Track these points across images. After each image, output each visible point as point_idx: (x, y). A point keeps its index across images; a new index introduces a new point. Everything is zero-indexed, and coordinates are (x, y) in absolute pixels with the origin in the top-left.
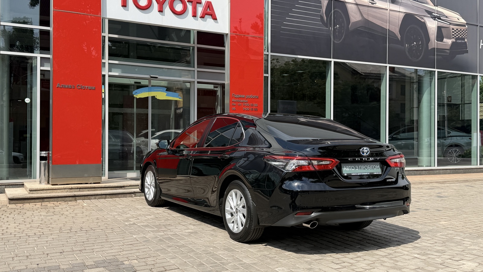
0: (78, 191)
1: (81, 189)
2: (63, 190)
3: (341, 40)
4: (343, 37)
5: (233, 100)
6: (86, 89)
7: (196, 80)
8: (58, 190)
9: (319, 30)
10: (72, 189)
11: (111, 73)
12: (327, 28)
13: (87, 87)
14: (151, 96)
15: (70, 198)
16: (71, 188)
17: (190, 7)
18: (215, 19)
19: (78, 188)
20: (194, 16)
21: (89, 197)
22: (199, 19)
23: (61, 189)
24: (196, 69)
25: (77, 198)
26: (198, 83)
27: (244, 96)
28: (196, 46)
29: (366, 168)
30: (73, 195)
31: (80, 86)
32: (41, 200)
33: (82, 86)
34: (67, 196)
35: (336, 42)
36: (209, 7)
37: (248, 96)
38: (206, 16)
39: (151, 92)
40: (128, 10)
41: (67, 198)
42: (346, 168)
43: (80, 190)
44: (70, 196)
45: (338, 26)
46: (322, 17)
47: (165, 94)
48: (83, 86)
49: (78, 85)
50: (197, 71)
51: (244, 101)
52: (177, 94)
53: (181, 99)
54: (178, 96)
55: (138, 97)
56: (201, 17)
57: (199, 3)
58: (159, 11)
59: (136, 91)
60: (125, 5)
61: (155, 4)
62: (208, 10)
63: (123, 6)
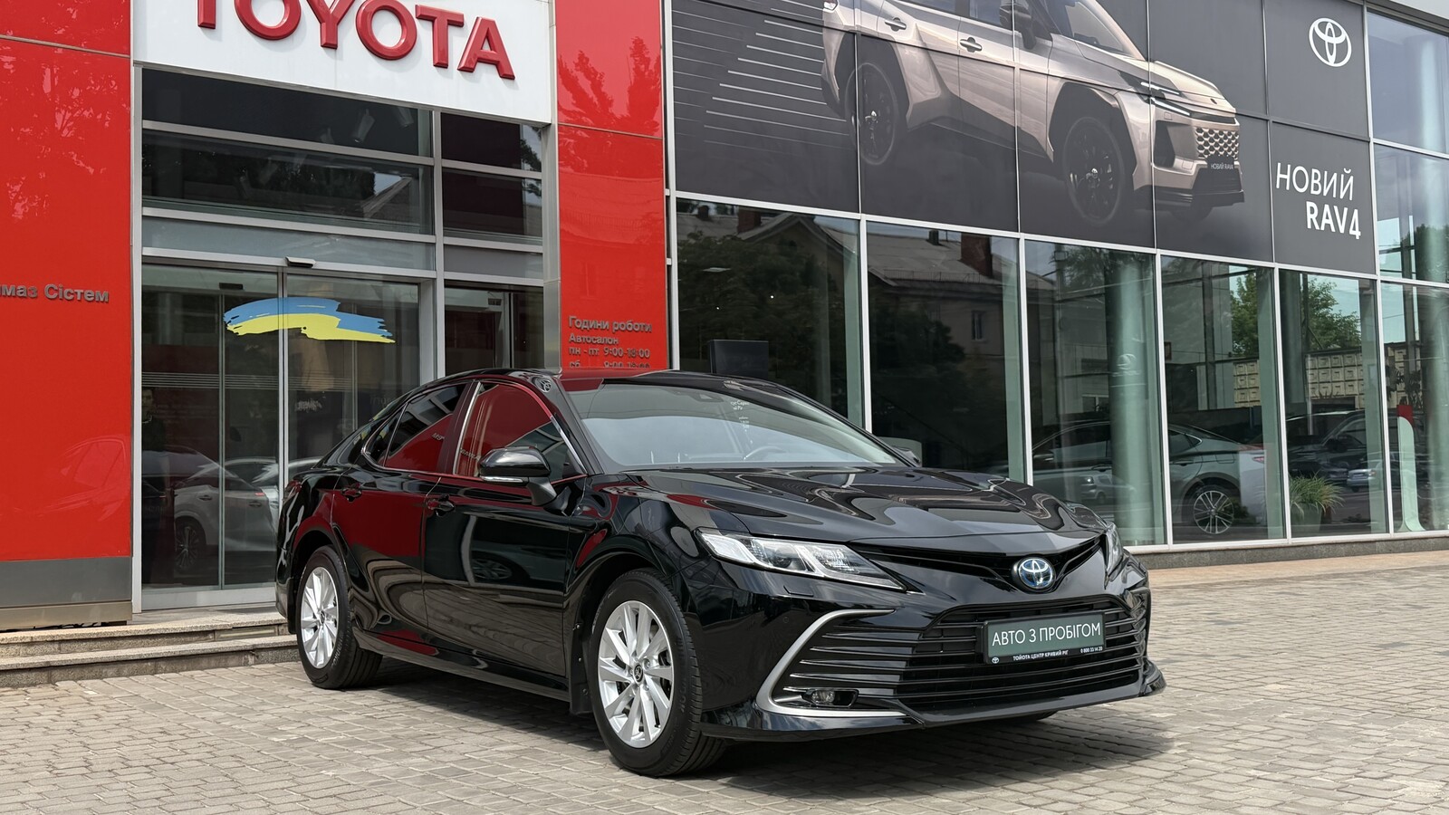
0: (53, 653)
1: (63, 645)
2: (3, 649)
3: (886, 156)
4: (890, 149)
5: (572, 337)
6: (79, 298)
7: (441, 275)
9: (820, 123)
10: (32, 643)
11: (149, 252)
12: (843, 118)
13: (79, 291)
15: (33, 675)
16: (28, 640)
18: (507, 76)
19: (53, 641)
20: (441, 63)
21: (96, 669)
22: (456, 73)
24: (440, 239)
25: (56, 673)
26: (449, 284)
27: (607, 323)
28: (439, 163)
30: (43, 665)
31: (57, 291)
33: (63, 289)
34: (21, 667)
35: (870, 162)
36: (487, 37)
37: (618, 325)
38: (481, 68)
40: (220, 39)
43: (60, 649)
44: (31, 666)
45: (873, 113)
46: (826, 85)
48: (67, 290)
49: (48, 286)
50: (444, 245)
51: (607, 340)
52: (376, 322)
53: (388, 337)
54: (381, 328)
55: (242, 332)
56: (462, 70)
57: (457, 22)
58: (325, 46)
59: (234, 312)
60: (210, 22)
61: (311, 24)
62: (486, 48)
63: (204, 25)
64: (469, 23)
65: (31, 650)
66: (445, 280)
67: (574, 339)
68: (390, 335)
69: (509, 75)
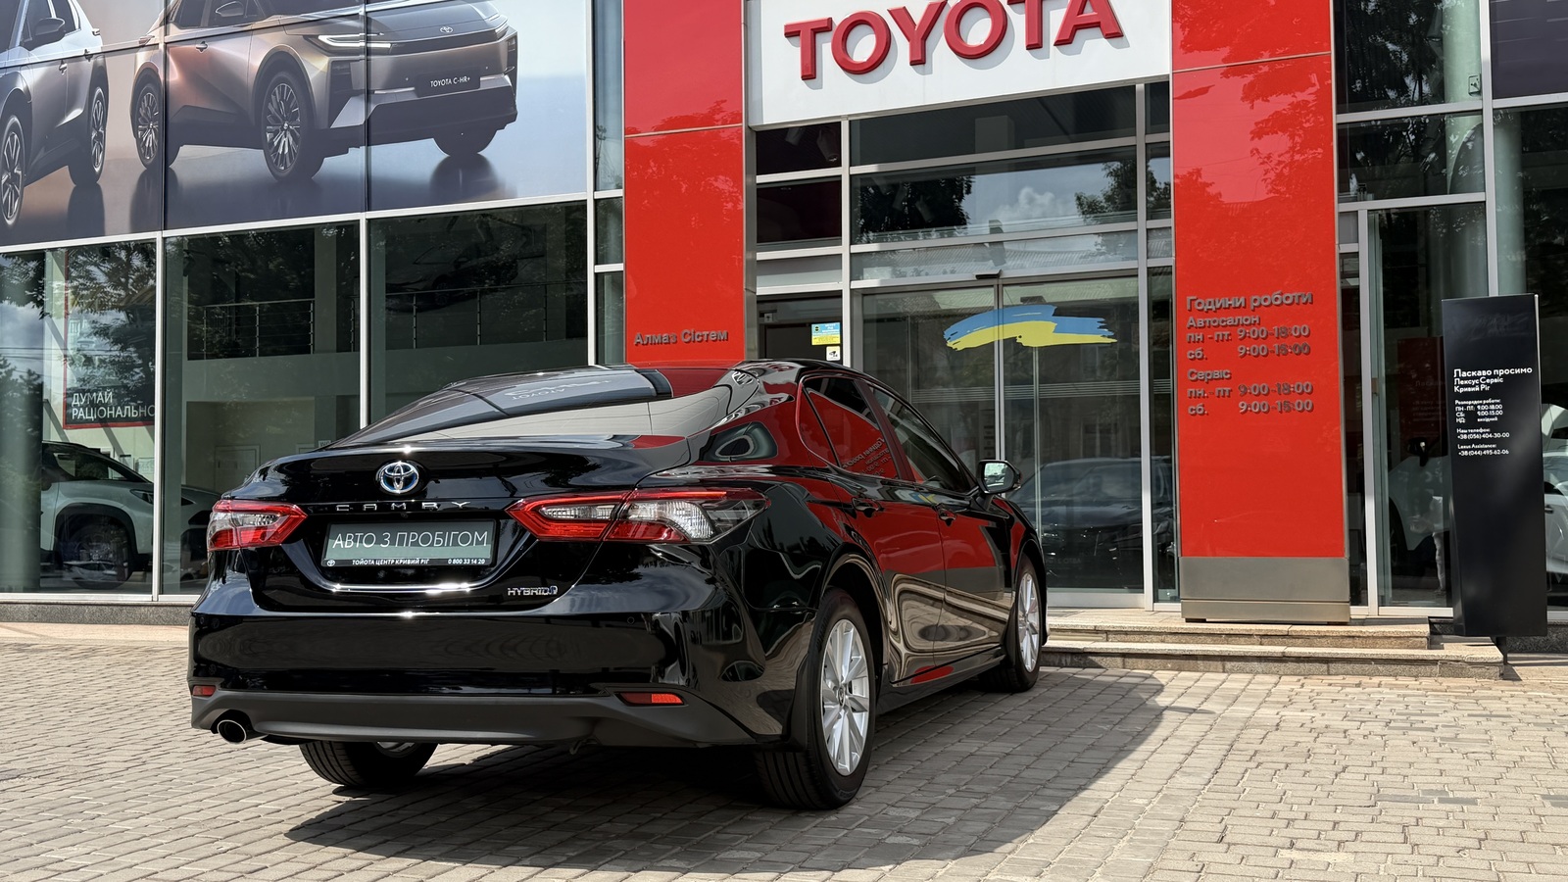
5: (1191, 322)
7: (1142, 264)
11: (858, 284)
13: (705, 333)
14: (1001, 338)
17: (1017, 19)
18: (1111, 34)
20: (1035, 44)
22: (1053, 50)
24: (1142, 223)
26: (1149, 272)
28: (1142, 140)
29: (425, 540)
38: (1080, 34)
39: (1003, 326)
40: (822, 87)
42: (344, 540)
47: (1052, 325)
48: (697, 334)
50: (1148, 230)
51: (1242, 321)
52: (1095, 322)
53: (1109, 337)
54: (1101, 327)
55: (960, 347)
56: (1055, 45)
58: (914, 63)
59: (953, 328)
60: (810, 73)
61: (902, 46)
62: (1089, 11)
63: (804, 78)
66: (1148, 268)
67: (1193, 324)
68: (1111, 334)
69: (1114, 34)
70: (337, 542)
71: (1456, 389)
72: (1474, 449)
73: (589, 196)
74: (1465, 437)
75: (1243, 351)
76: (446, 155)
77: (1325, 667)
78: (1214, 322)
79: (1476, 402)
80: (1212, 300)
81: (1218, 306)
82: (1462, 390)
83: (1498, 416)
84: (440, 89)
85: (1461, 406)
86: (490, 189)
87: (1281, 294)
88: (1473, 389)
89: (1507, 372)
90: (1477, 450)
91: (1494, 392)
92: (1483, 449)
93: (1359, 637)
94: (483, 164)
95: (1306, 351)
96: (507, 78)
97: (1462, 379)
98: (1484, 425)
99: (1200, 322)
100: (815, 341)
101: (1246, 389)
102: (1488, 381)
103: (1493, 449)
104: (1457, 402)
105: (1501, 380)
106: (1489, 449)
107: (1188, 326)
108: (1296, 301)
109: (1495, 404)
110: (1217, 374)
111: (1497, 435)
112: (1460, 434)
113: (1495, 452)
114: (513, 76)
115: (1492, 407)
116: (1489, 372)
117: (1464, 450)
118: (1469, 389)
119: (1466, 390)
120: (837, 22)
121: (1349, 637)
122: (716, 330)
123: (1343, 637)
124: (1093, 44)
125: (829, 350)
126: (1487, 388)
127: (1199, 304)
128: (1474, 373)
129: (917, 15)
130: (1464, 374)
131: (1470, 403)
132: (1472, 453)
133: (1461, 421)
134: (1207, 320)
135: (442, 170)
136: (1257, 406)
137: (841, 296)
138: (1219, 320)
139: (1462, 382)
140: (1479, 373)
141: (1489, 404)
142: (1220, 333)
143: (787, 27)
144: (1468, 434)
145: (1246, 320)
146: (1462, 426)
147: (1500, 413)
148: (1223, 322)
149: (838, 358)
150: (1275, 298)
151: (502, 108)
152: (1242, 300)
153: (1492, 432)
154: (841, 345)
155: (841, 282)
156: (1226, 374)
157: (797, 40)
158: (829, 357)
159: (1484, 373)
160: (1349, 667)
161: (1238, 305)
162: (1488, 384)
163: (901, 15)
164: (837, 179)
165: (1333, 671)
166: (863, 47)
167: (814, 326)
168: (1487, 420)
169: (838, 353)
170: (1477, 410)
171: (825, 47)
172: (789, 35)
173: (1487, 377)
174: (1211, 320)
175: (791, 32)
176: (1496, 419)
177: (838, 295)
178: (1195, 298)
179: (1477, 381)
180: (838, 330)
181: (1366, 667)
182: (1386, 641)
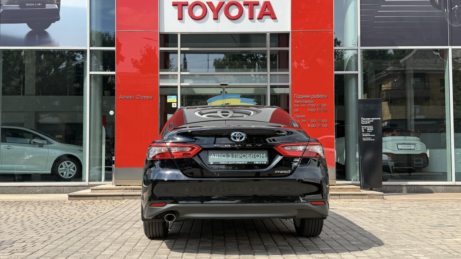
1: (134, 190)
2: (119, 190)
5: (295, 101)
7: (269, 84)
8: (115, 190)
9: (429, 14)
10: (126, 189)
11: (182, 84)
12: (441, 10)
13: (145, 97)
14: (225, 103)
15: (119, 197)
17: (246, 10)
19: (132, 189)
20: (251, 18)
22: (257, 20)
23: (117, 189)
24: (269, 73)
28: (269, 49)
29: (244, 156)
32: (95, 198)
34: (116, 195)
36: (267, 7)
37: (314, 96)
38: (264, 17)
39: (224, 100)
40: (184, 22)
41: (116, 197)
42: (215, 156)
43: (133, 191)
45: (456, 6)
47: (239, 100)
48: (142, 96)
49: (137, 96)
50: (270, 75)
51: (309, 102)
54: (254, 102)
56: (257, 19)
57: (257, 4)
58: (214, 19)
59: (209, 100)
60: (180, 18)
61: (210, 13)
62: (267, 10)
63: (179, 19)
64: (261, 3)
65: (126, 191)
66: (270, 86)
68: (257, 104)
69: (274, 18)
70: (212, 156)
71: (362, 123)
72: (366, 139)
73: (88, 48)
74: (364, 136)
75: (309, 110)
76: (31, 30)
77: (339, 196)
78: (302, 102)
79: (367, 127)
80: (301, 96)
81: (303, 97)
82: (363, 123)
83: (372, 130)
84: (29, 7)
85: (363, 127)
86: (49, 42)
87: (319, 95)
88: (366, 123)
89: (374, 119)
90: (367, 139)
91: (371, 124)
92: (368, 139)
93: (343, 189)
94: (46, 34)
95: (326, 111)
96: (56, 6)
97: (363, 120)
98: (369, 133)
99: (298, 102)
100: (168, 101)
101: (310, 121)
102: (370, 121)
103: (371, 139)
104: (362, 126)
105: (373, 121)
106: (370, 139)
107: (294, 102)
108: (323, 97)
109: (371, 127)
110: (302, 116)
111: (372, 135)
112: (363, 135)
113: (371, 140)
114: (59, 5)
115: (371, 128)
116: (370, 119)
117: (364, 139)
118: (365, 123)
119: (364, 123)
120: (190, 3)
121: (340, 189)
122: (149, 96)
123: (338, 189)
124: (268, 20)
125: (173, 104)
126: (370, 123)
127: (298, 97)
128: (366, 119)
129: (216, 4)
130: (364, 119)
131: (365, 127)
132: (366, 140)
133: (363, 131)
134: (300, 101)
135: (29, 34)
136: (313, 126)
137: (177, 88)
138: (303, 102)
139: (363, 121)
140: (368, 119)
141: (370, 127)
142: (303, 105)
143: (173, 2)
144: (365, 135)
145: (310, 102)
146: (364, 133)
147: (373, 129)
148: (304, 102)
149: (176, 107)
150: (318, 96)
151: (54, 15)
152: (309, 96)
153: (371, 135)
154: (177, 103)
155: (177, 83)
156: (305, 116)
157: (176, 7)
158: (173, 106)
159: (369, 119)
160: (345, 197)
161: (308, 97)
162: (370, 122)
163: (210, 4)
164: (177, 51)
165: (341, 198)
166: (198, 12)
167: (168, 96)
168: (370, 131)
169: (176, 105)
170: (367, 129)
171: (186, 10)
172: (173, 5)
173: (370, 120)
174: (301, 101)
175: (175, 4)
176: (371, 131)
177: (176, 87)
178: (296, 95)
179: (367, 121)
180: (176, 98)
181: (349, 196)
182: (349, 190)
